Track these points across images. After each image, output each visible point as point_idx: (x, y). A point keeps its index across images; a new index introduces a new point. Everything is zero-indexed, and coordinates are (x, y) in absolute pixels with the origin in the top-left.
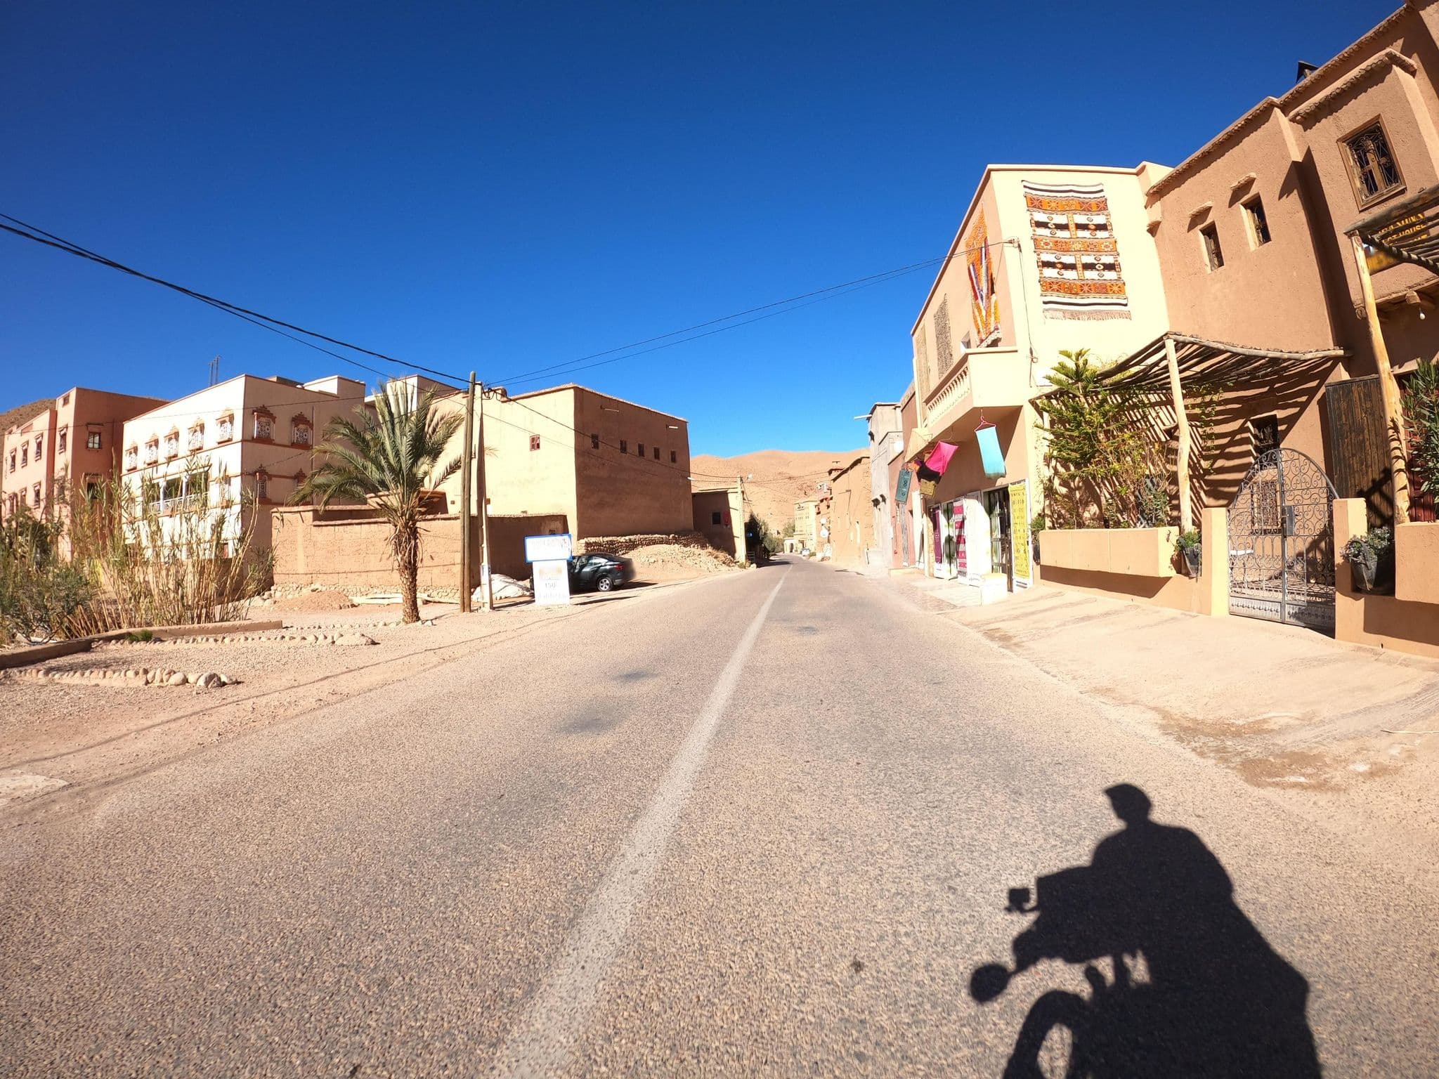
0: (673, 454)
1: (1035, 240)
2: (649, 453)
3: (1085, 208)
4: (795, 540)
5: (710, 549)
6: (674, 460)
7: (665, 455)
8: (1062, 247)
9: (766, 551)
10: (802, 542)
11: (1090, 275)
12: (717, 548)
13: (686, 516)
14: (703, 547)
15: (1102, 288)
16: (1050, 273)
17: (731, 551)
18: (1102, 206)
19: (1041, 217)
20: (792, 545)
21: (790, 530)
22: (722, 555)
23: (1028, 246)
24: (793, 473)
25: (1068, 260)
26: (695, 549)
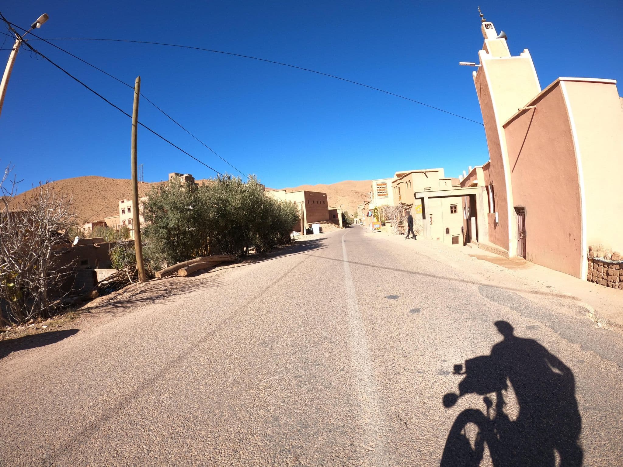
0: (324, 202)
1: (377, 190)
2: (319, 202)
3: (384, 185)
4: (358, 219)
5: (333, 224)
6: (324, 203)
7: (322, 202)
8: (380, 190)
9: (347, 223)
10: (360, 220)
11: (384, 193)
12: (335, 224)
13: (327, 217)
14: (332, 224)
15: (385, 195)
16: (379, 194)
17: (339, 224)
18: (386, 184)
19: (378, 186)
20: (357, 221)
21: (356, 215)
22: (337, 226)
23: (376, 190)
24: (357, 190)
25: (381, 192)
26: (330, 224)
